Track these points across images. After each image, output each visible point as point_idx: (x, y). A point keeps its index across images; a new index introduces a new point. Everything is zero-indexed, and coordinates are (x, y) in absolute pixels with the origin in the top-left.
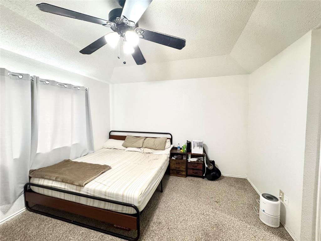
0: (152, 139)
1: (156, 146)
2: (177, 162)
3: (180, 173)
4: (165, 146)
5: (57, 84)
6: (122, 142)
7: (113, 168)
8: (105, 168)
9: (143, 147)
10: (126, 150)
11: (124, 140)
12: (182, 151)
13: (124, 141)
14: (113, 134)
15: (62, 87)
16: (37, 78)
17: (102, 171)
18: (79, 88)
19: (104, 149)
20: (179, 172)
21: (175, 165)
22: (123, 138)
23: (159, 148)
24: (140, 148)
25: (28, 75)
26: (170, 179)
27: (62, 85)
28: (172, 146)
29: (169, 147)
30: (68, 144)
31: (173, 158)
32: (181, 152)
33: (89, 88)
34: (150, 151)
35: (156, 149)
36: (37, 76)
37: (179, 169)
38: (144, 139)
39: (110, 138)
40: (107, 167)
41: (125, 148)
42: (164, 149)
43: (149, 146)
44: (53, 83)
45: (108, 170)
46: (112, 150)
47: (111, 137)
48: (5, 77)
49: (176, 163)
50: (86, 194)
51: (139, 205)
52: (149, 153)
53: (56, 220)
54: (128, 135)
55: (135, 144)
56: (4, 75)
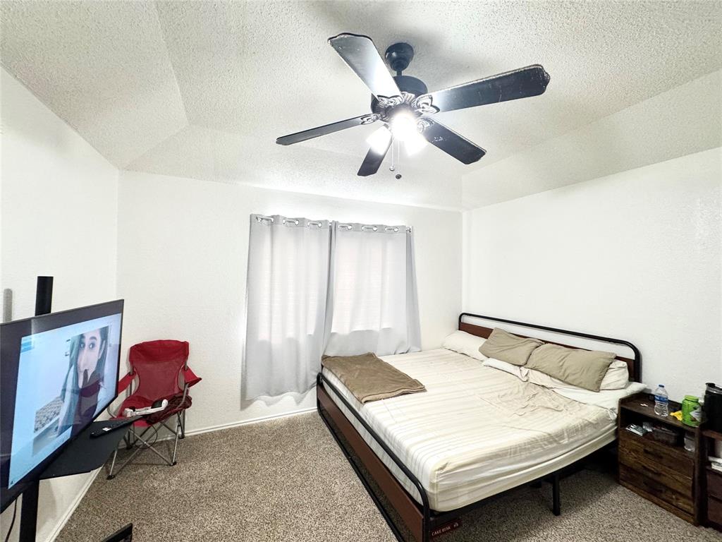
0: (559, 351)
1: (565, 371)
2: (648, 449)
3: (664, 496)
4: (602, 380)
5: (363, 228)
6: (479, 341)
7: (429, 391)
8: (411, 386)
9: (526, 366)
10: (484, 363)
11: (487, 338)
12: (678, 415)
13: (486, 340)
14: (467, 320)
15: (370, 232)
16: (336, 223)
17: (403, 390)
18: (396, 230)
19: (443, 350)
20: (661, 491)
21: (642, 458)
22: (484, 333)
23: (575, 379)
24: (520, 366)
25: (326, 221)
26: (612, 495)
27: (369, 228)
28: (635, 387)
29: (617, 386)
30: (375, 327)
31: (632, 429)
32: (675, 418)
33: (413, 227)
34: (546, 381)
35: (567, 380)
36: (336, 220)
37: (656, 478)
38: (534, 344)
39: (459, 330)
40: (418, 385)
41: (484, 358)
42: (597, 388)
43: (545, 365)
44: (357, 227)
45: (417, 392)
46: (459, 355)
47: (463, 327)
48: (305, 228)
49: (646, 451)
50: (365, 419)
51: (432, 491)
52: (543, 386)
53: (336, 444)
54: (496, 328)
55: (508, 354)
56: (303, 226)
